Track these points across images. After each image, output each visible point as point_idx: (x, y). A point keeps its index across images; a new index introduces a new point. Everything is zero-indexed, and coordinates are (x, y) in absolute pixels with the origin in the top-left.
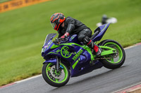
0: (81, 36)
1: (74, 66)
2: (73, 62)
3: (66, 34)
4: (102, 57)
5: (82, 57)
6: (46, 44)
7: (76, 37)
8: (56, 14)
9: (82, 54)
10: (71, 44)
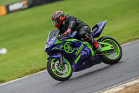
0: (82, 32)
1: (76, 61)
2: (75, 57)
3: (69, 30)
4: (102, 52)
5: (84, 53)
6: (50, 40)
7: (77, 34)
8: (57, 12)
9: (83, 50)
10: (73, 40)
